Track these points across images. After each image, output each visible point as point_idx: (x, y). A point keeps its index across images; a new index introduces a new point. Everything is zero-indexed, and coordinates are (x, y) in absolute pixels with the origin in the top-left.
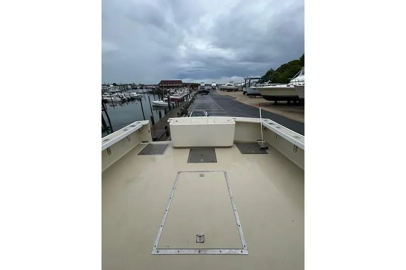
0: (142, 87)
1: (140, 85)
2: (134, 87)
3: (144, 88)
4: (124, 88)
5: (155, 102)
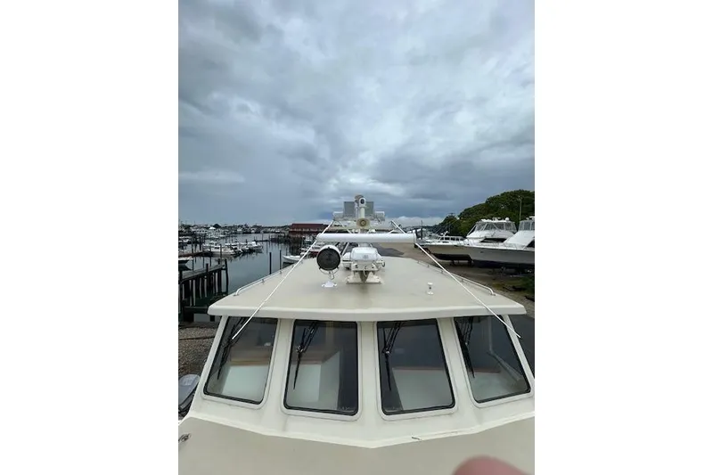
0: (258, 230)
1: (255, 226)
2: (246, 231)
3: (262, 231)
4: (231, 232)
5: (288, 257)
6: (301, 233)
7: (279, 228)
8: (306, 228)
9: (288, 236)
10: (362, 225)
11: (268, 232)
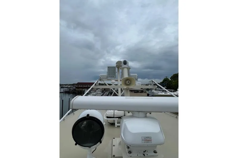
6: (82, 88)
7: (70, 85)
8: (85, 85)
9: (75, 90)
10: (126, 84)
11: (64, 88)
